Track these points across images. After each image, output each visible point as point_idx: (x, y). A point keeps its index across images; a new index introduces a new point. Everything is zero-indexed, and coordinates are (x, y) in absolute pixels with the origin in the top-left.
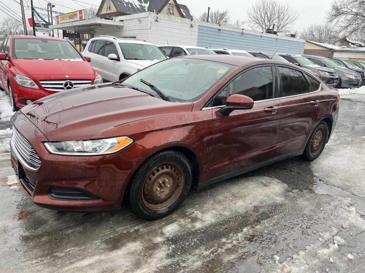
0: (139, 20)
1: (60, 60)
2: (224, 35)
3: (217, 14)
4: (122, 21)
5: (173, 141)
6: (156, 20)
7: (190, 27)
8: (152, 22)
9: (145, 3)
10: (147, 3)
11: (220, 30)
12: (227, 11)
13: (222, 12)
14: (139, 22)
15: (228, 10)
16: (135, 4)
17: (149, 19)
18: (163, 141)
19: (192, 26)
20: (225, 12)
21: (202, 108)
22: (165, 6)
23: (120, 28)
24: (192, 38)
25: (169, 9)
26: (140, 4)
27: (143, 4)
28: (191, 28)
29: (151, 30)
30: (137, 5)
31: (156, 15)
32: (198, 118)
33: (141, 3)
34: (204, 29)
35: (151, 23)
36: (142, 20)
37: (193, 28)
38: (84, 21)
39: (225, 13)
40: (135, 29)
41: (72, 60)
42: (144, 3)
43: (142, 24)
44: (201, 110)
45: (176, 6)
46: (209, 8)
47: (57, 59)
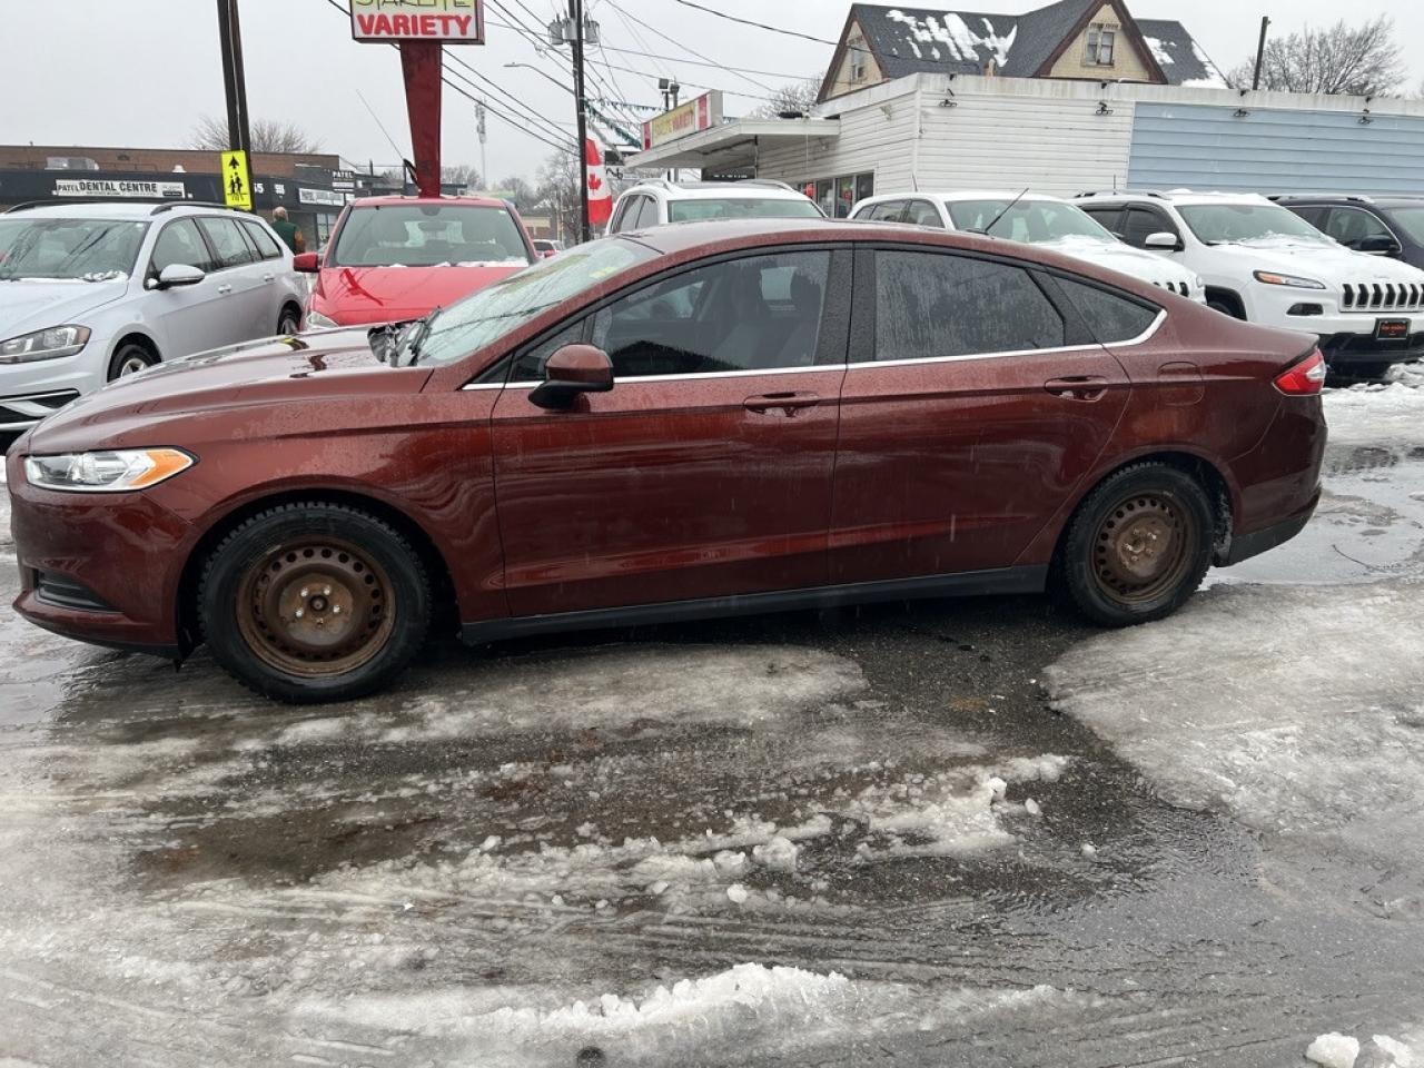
0: (884, 109)
1: (453, 265)
2: (1265, 131)
3: (1330, 40)
4: (837, 117)
5: (314, 473)
6: (947, 102)
7: (1097, 114)
8: (929, 110)
9: (998, 36)
10: (1006, 35)
11: (1241, 112)
12: (1381, 22)
13: (1359, 30)
14: (885, 117)
15: (1386, 20)
16: (957, 46)
17: (918, 100)
18: (279, 471)
19: (1103, 110)
20: (1371, 26)
21: (464, 385)
22: (1076, 36)
23: (827, 145)
24: (1102, 157)
25: (1093, 47)
26: (978, 41)
27: (989, 43)
28: (1102, 118)
29: (924, 142)
30: (964, 49)
31: (948, 84)
32: (435, 413)
33: (982, 38)
34: (1164, 115)
35: (925, 115)
36: (896, 106)
37: (1109, 118)
38: (710, 132)
39: (1373, 32)
40: (876, 142)
41: (492, 264)
42: (993, 37)
43: (895, 123)
44: (460, 389)
45: (1124, 28)
46: (1265, 21)
47: (446, 264)
